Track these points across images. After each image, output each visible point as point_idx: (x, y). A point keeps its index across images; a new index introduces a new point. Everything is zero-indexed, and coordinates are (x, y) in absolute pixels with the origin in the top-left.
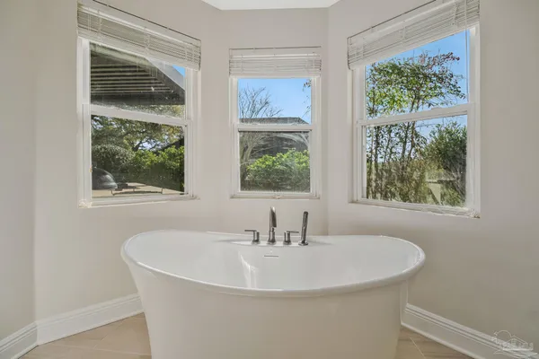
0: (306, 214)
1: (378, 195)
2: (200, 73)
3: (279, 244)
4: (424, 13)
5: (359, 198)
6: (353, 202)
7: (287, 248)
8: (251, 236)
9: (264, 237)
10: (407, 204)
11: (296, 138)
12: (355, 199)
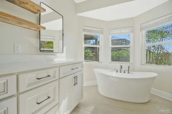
0: (129, 66)
1: (149, 63)
2: (103, 36)
3: (122, 73)
4: (161, 19)
5: (144, 64)
6: (142, 65)
7: (124, 74)
8: (116, 71)
9: (119, 71)
10: (157, 65)
11: (126, 49)
12: (143, 64)
